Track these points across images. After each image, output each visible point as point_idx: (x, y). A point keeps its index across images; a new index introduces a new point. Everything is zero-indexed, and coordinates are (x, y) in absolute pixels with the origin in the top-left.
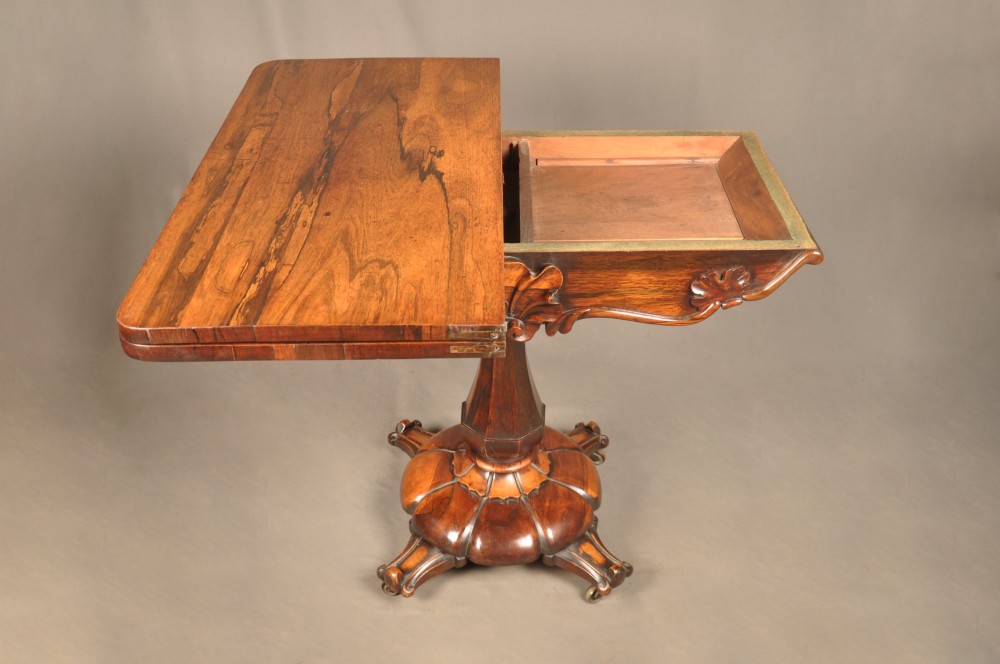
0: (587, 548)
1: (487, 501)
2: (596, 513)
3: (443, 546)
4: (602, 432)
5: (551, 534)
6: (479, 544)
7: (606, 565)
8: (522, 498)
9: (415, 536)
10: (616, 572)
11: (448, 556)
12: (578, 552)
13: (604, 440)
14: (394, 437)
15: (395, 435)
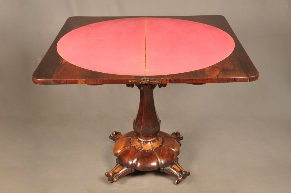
0: (174, 166)
1: (142, 151)
2: (178, 157)
3: (127, 165)
4: (181, 135)
5: (163, 162)
6: (139, 165)
7: (181, 172)
8: (153, 150)
9: (118, 163)
10: (184, 173)
11: (129, 168)
12: (172, 168)
13: (181, 137)
14: (111, 137)
15: (112, 136)
